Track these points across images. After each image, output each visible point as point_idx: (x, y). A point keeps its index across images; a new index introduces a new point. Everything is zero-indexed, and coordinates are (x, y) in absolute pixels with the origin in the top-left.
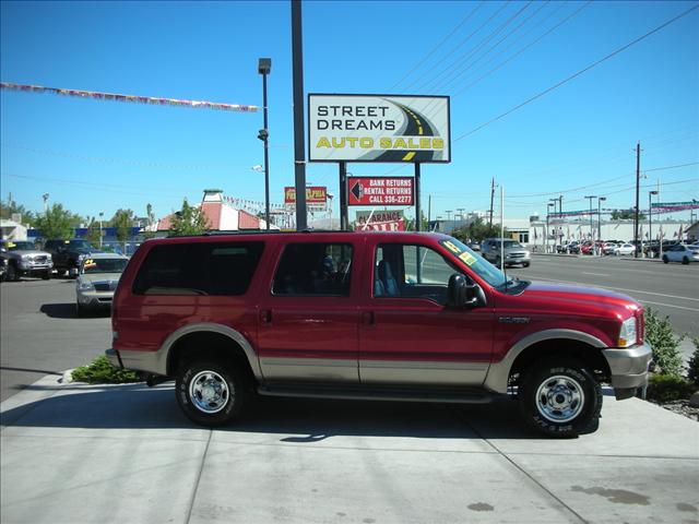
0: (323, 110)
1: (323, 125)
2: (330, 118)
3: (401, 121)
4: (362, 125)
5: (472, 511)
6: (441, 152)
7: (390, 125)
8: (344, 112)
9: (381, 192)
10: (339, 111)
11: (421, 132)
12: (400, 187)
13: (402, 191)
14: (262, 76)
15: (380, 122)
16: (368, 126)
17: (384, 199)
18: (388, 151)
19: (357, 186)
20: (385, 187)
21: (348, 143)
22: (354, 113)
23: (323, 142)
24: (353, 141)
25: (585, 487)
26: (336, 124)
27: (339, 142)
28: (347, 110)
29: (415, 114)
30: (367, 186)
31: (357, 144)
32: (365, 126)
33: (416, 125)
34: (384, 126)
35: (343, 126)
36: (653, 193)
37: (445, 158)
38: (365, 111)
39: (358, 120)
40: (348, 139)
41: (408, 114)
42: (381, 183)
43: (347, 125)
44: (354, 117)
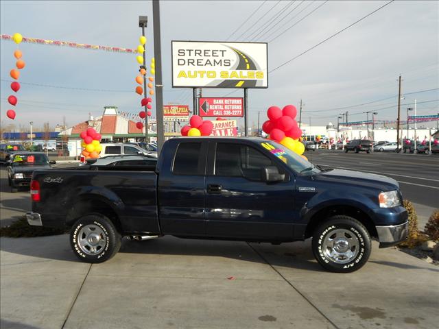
0: (181, 52)
1: (182, 62)
2: (186, 57)
3: (235, 60)
4: (208, 62)
5: (261, 321)
6: (262, 81)
7: (227, 63)
8: (196, 53)
9: (221, 107)
10: (193, 53)
11: (248, 67)
12: (234, 104)
13: (235, 107)
14: (141, 28)
15: (221, 61)
16: (213, 64)
17: (223, 112)
18: (226, 81)
19: (205, 104)
20: (224, 105)
21: (199, 75)
22: (202, 54)
23: (182, 74)
24: (202, 73)
25: (342, 305)
26: (191, 62)
27: (193, 74)
28: (198, 52)
29: (244, 55)
30: (212, 103)
31: (205, 75)
32: (210, 63)
33: (245, 62)
34: (223, 63)
35: (195, 63)
36: (409, 109)
37: (265, 85)
38: (210, 53)
39: (205, 59)
40: (199, 72)
41: (239, 55)
42: (221, 101)
43: (198, 62)
44: (203, 57)
